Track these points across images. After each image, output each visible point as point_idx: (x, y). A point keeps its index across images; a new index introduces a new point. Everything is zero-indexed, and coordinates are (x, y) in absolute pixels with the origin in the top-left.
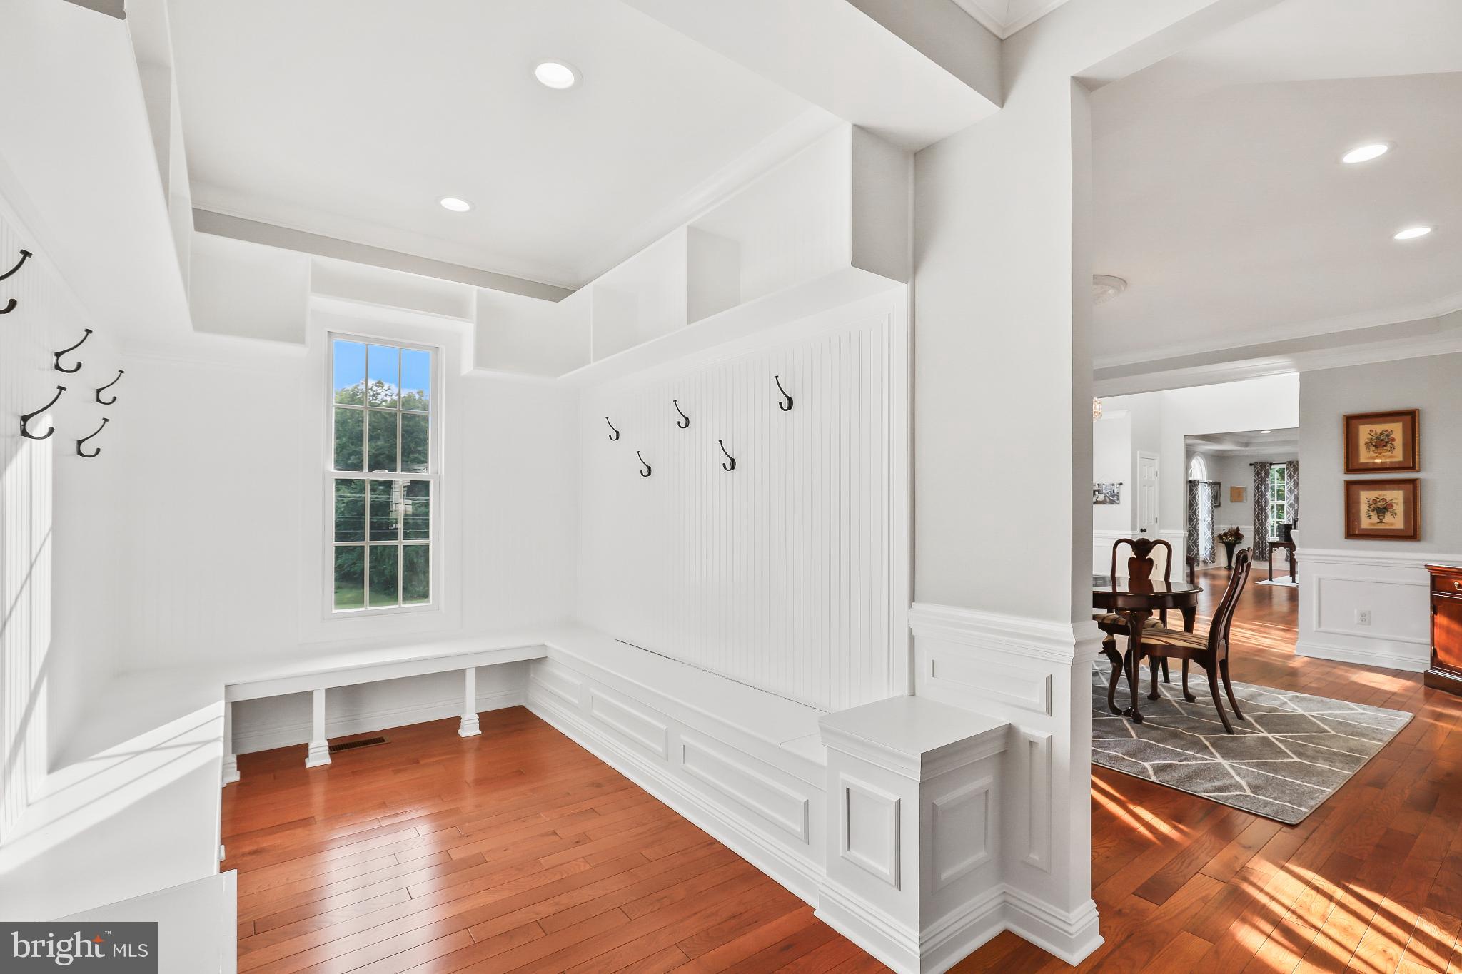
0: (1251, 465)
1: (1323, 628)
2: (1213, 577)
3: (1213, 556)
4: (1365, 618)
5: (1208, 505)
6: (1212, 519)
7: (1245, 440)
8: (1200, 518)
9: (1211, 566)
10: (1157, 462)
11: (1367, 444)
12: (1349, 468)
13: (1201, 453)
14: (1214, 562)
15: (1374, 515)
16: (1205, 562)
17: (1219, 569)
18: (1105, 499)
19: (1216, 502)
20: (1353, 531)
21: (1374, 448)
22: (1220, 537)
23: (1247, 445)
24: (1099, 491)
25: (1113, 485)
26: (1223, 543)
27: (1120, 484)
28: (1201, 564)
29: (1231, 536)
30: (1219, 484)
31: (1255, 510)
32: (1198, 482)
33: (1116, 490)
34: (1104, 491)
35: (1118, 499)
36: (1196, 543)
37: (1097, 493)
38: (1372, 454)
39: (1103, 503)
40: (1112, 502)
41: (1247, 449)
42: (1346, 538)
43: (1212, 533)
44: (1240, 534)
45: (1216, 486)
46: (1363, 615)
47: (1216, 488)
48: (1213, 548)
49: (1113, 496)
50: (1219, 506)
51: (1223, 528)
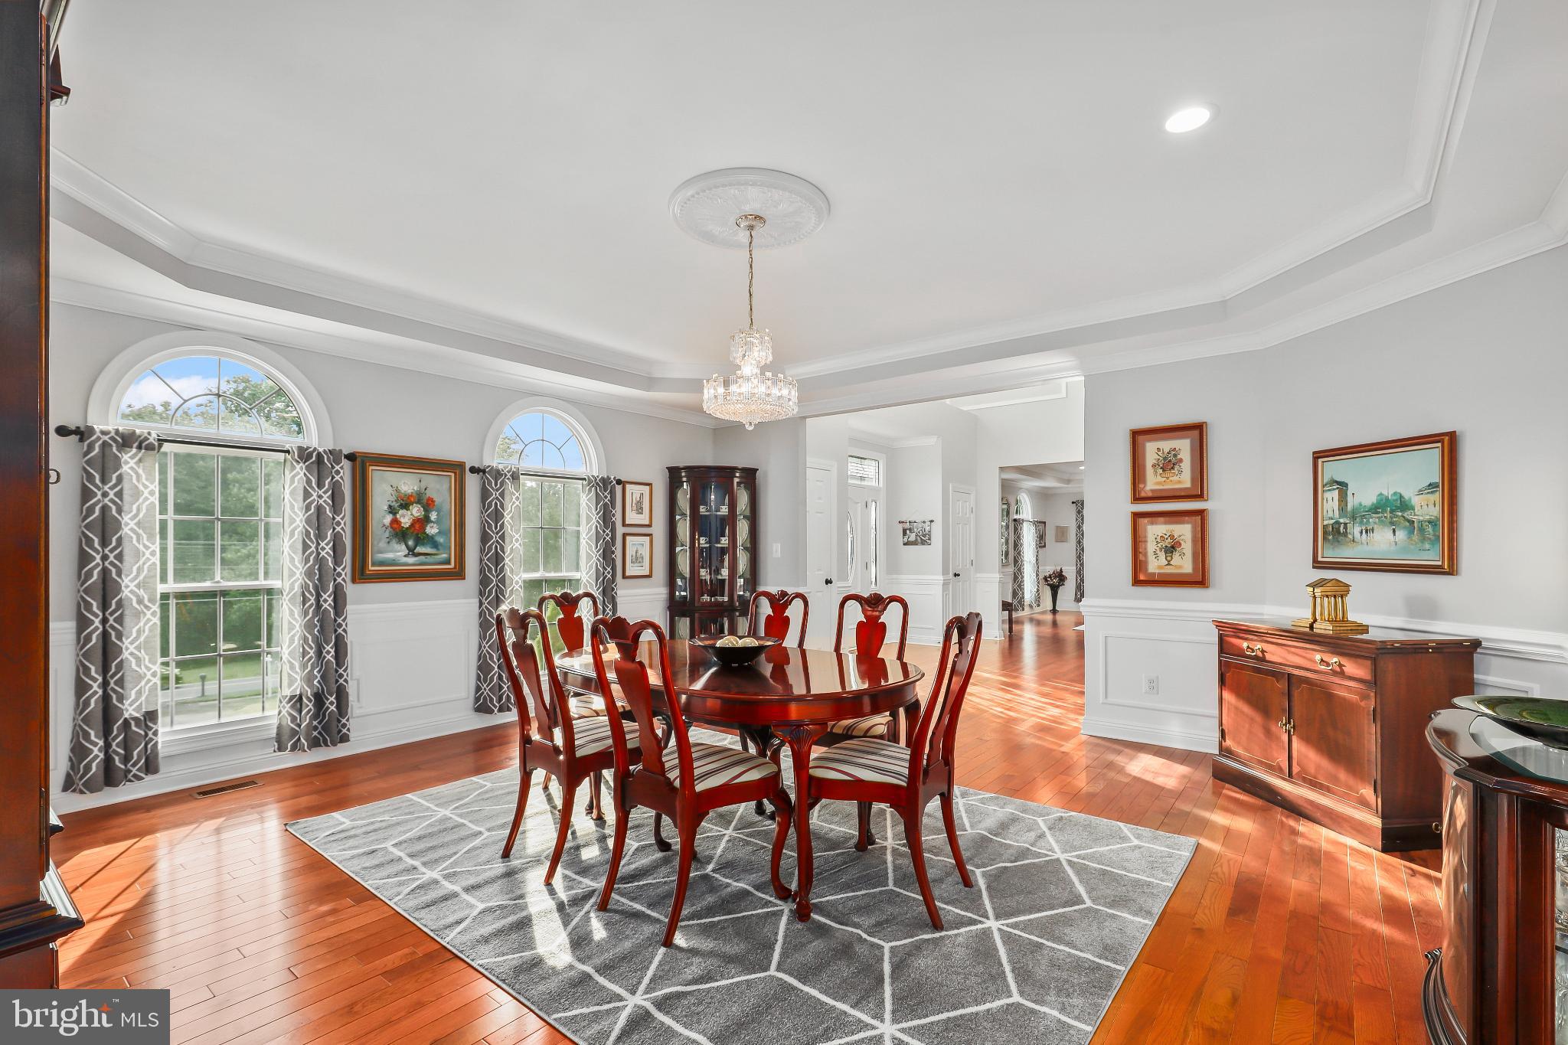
0: (1073, 503)
1: (1110, 700)
2: (1038, 623)
3: (1038, 600)
4: (1153, 685)
5: (1033, 545)
6: (1037, 560)
7: (1066, 477)
8: (1025, 559)
9: (1037, 610)
10: (972, 497)
11: (1154, 466)
12: (1137, 498)
13: (1027, 489)
14: (1039, 605)
15: (1162, 555)
16: (1031, 606)
17: (1044, 613)
18: (916, 540)
19: (1041, 542)
20: (1141, 578)
21: (1161, 471)
22: (1045, 579)
23: (1068, 481)
24: (910, 530)
25: (924, 522)
26: (1048, 585)
27: (932, 521)
28: (1027, 608)
29: (1055, 577)
30: (1045, 523)
31: (1077, 550)
32: (1023, 520)
33: (927, 529)
34: (915, 530)
35: (929, 539)
36: (1021, 586)
37: (908, 532)
38: (1160, 479)
39: (914, 543)
40: (923, 543)
41: (1070, 486)
42: (1133, 585)
43: (1037, 575)
44: (1063, 576)
45: (1040, 524)
46: (1151, 682)
47: (1041, 527)
48: (1038, 590)
49: (924, 536)
50: (1045, 546)
51: (1049, 569)
